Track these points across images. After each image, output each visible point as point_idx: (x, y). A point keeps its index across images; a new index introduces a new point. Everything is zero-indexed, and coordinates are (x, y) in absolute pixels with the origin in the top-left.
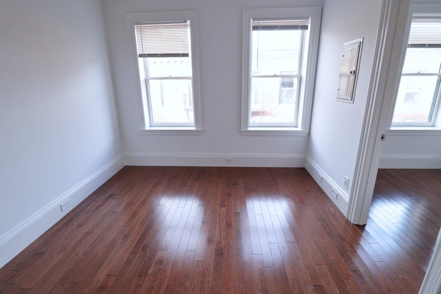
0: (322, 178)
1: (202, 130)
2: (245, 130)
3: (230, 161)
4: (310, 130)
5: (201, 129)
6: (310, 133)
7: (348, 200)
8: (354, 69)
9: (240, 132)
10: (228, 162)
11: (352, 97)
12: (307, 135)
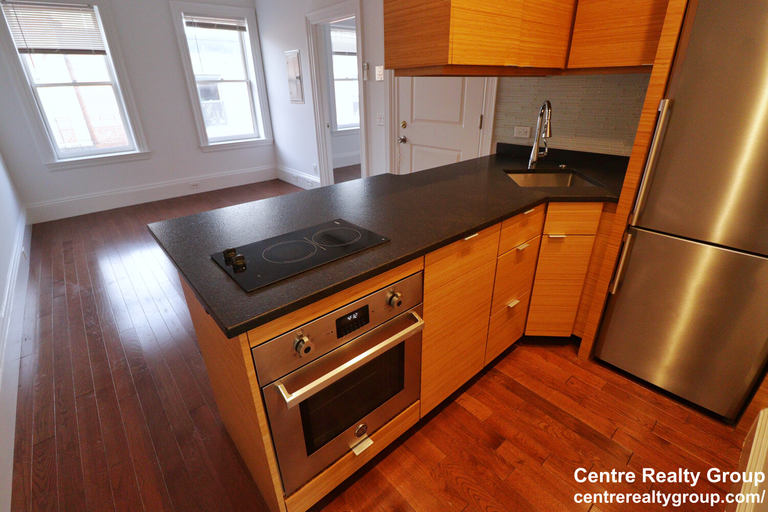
0: (297, 178)
1: (150, 151)
2: (206, 145)
3: (197, 185)
4: (273, 137)
5: (147, 151)
6: (274, 140)
7: (320, 181)
8: (298, 75)
9: (200, 148)
10: (195, 187)
11: (303, 97)
12: (272, 143)
